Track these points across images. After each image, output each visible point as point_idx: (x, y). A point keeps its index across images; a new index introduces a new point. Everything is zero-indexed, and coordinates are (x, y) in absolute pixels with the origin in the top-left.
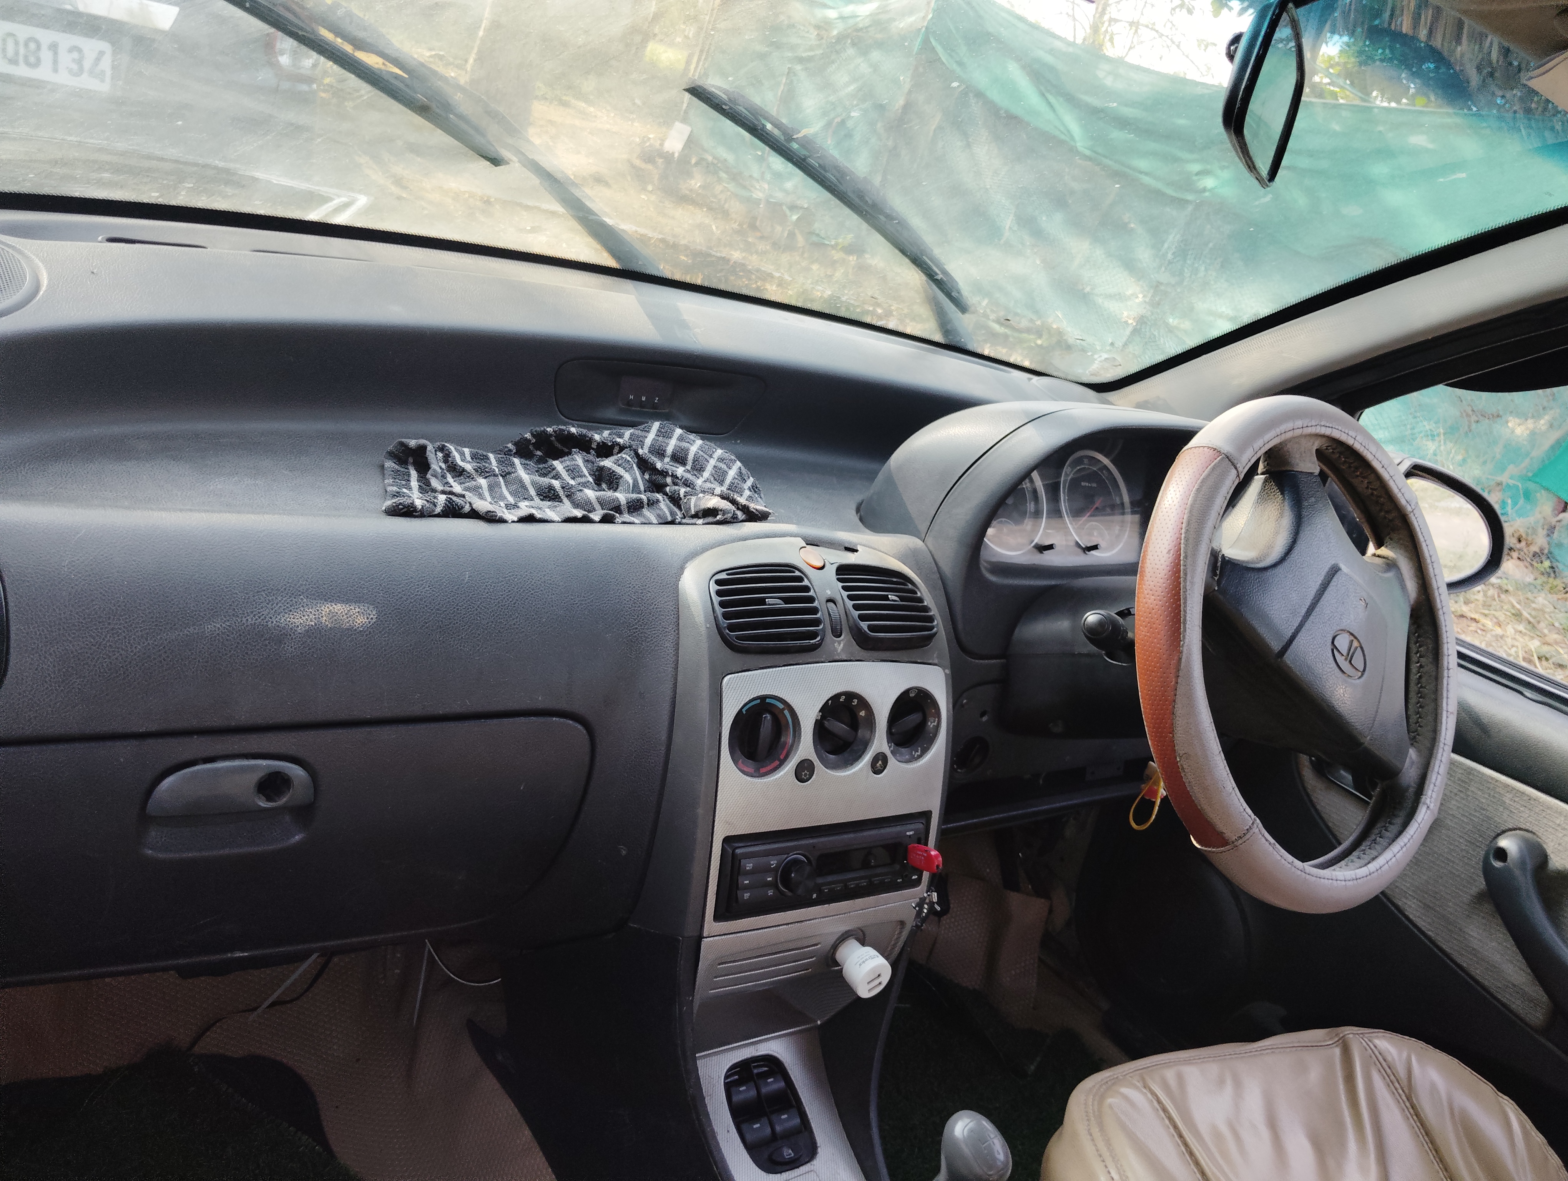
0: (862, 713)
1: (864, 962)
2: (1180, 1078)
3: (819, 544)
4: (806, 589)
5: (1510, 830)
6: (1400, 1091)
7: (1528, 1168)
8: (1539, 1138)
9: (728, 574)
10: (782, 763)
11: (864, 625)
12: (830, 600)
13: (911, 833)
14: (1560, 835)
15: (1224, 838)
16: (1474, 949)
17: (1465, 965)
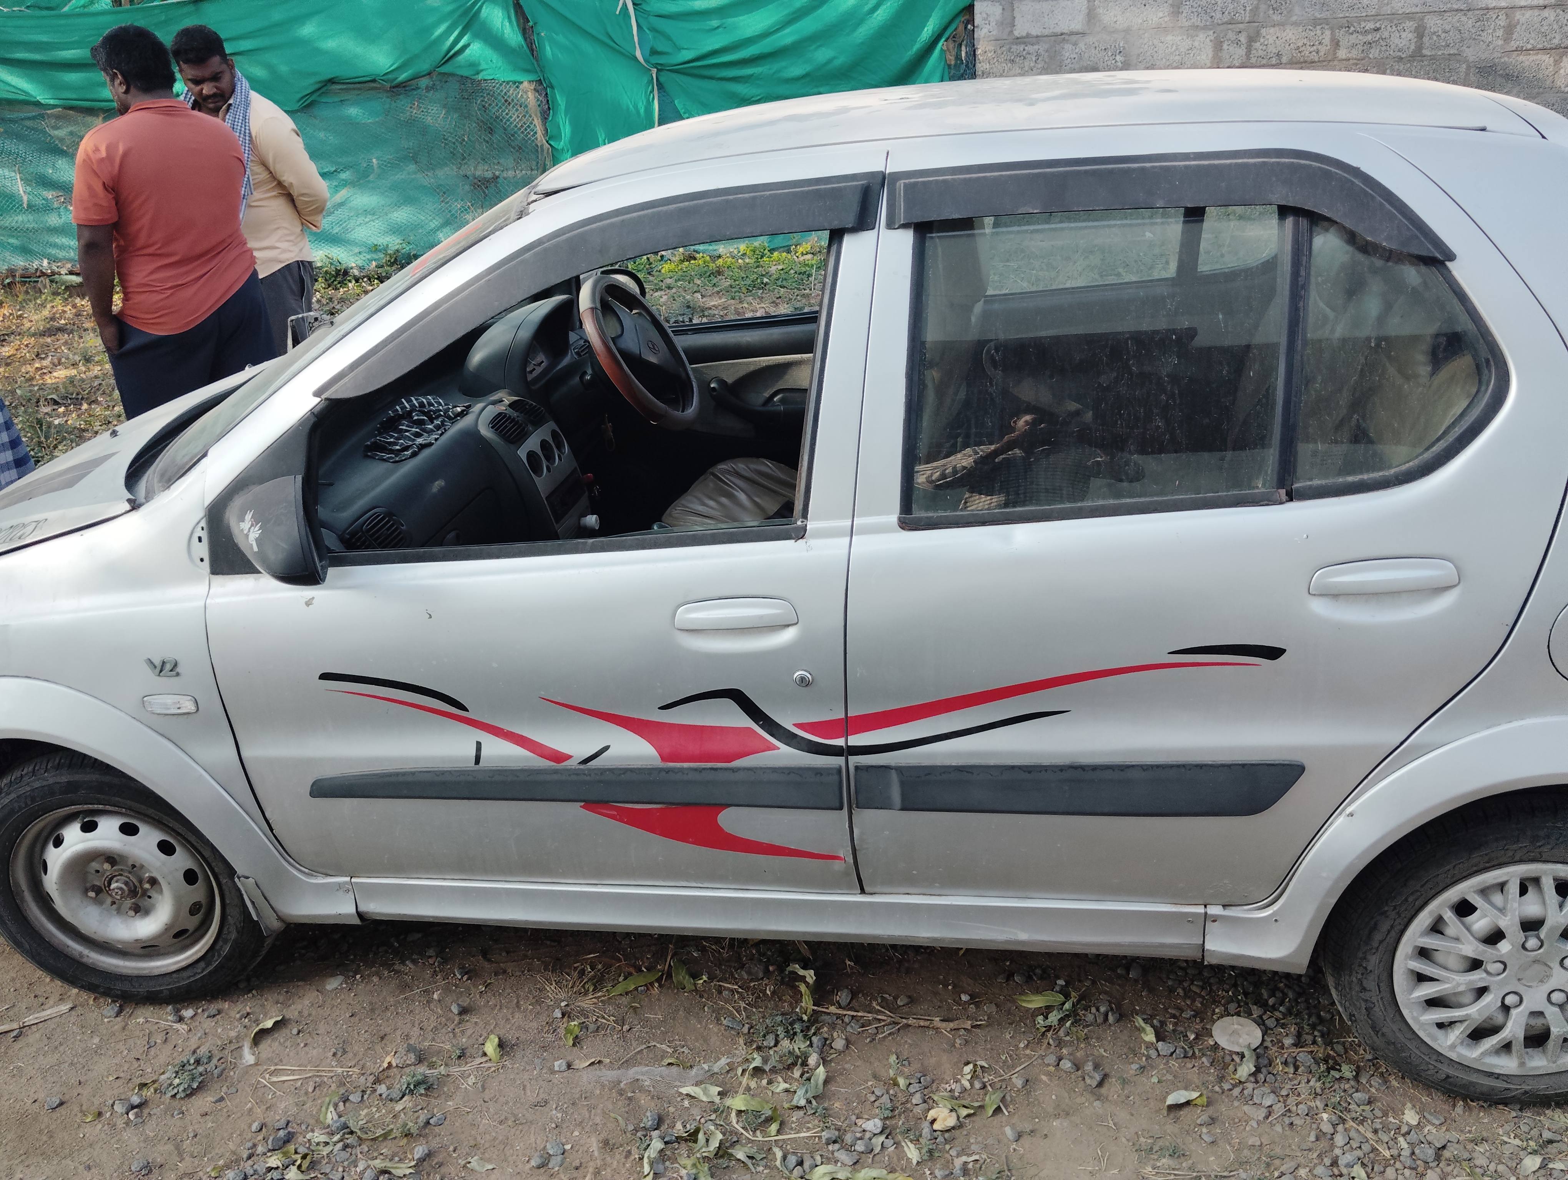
0: (548, 445)
1: (591, 519)
3: (494, 405)
4: (510, 417)
6: (732, 473)
9: (491, 425)
10: (543, 469)
11: (531, 419)
12: (518, 417)
13: (577, 474)
14: (726, 372)
15: (662, 416)
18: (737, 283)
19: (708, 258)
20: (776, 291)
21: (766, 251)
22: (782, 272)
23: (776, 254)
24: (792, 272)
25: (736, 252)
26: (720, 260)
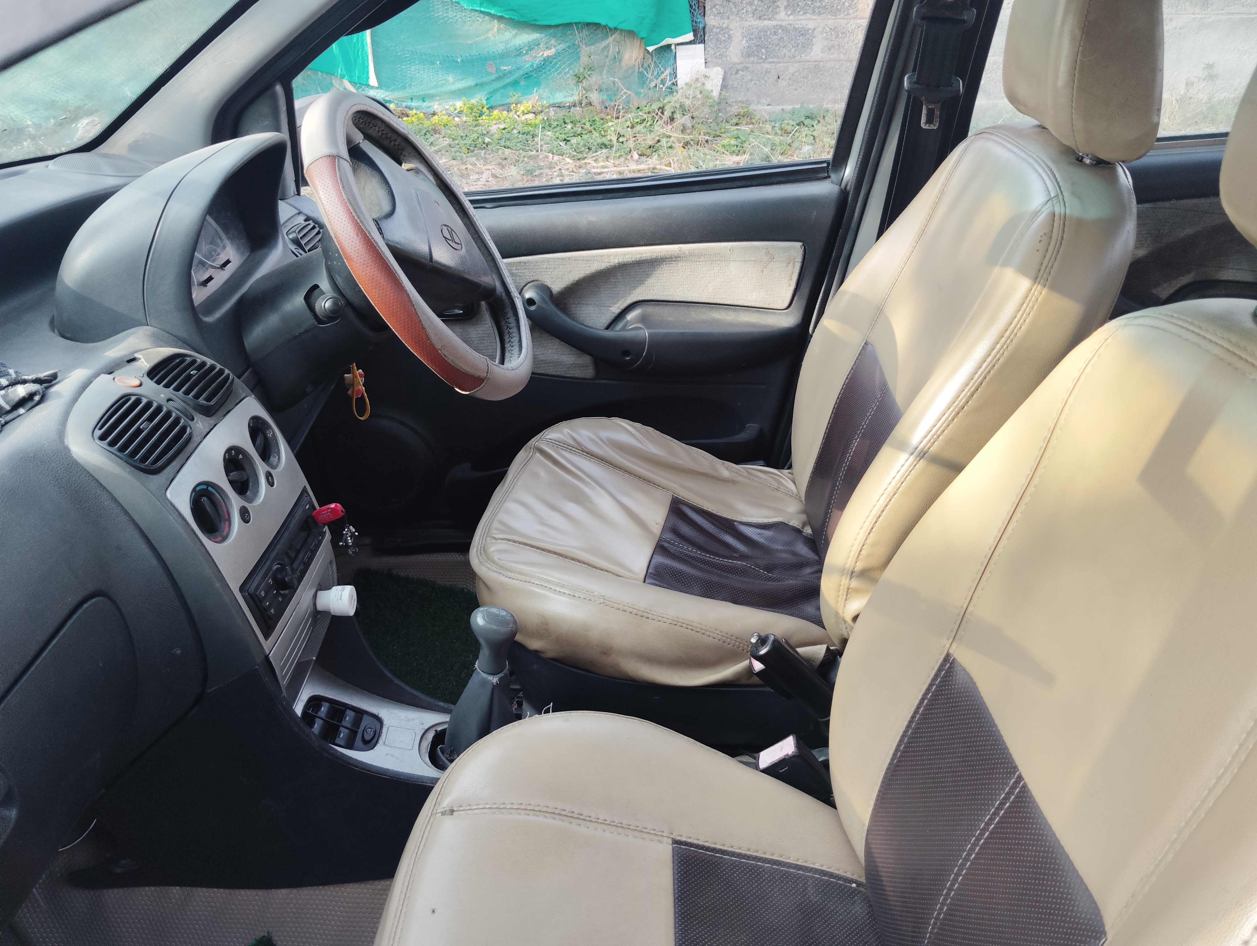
0: (241, 457)
1: (341, 596)
2: (501, 523)
3: (112, 370)
4: (149, 404)
5: (525, 286)
6: (577, 451)
7: (646, 441)
8: (638, 425)
9: (100, 429)
10: (229, 520)
11: (201, 400)
12: (169, 400)
13: (308, 506)
14: (550, 273)
15: (481, 379)
16: (542, 361)
17: (543, 372)
18: (456, 142)
19: (422, 115)
20: (500, 152)
21: (485, 109)
22: (504, 132)
23: (496, 112)
24: (515, 131)
25: (452, 109)
26: (436, 117)
